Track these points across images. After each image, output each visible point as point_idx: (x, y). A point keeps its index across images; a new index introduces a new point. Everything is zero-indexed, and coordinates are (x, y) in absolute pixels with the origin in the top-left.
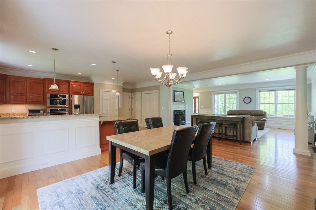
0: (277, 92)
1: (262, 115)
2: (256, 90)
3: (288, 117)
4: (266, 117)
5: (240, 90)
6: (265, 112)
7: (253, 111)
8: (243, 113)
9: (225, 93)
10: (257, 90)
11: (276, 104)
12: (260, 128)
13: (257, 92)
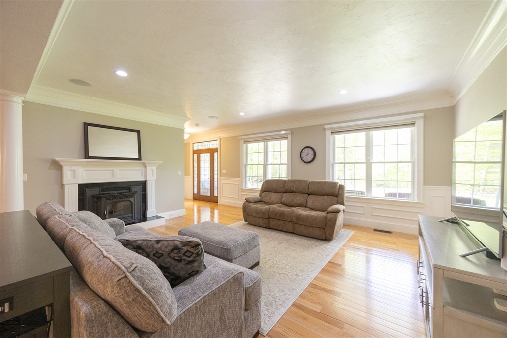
0: (371, 132)
1: (335, 193)
2: (325, 130)
3: (397, 199)
4: (343, 199)
5: (293, 132)
6: (341, 187)
7: (314, 183)
8: (292, 189)
9: (265, 139)
10: (329, 129)
11: (369, 165)
12: (324, 236)
13: (328, 132)
